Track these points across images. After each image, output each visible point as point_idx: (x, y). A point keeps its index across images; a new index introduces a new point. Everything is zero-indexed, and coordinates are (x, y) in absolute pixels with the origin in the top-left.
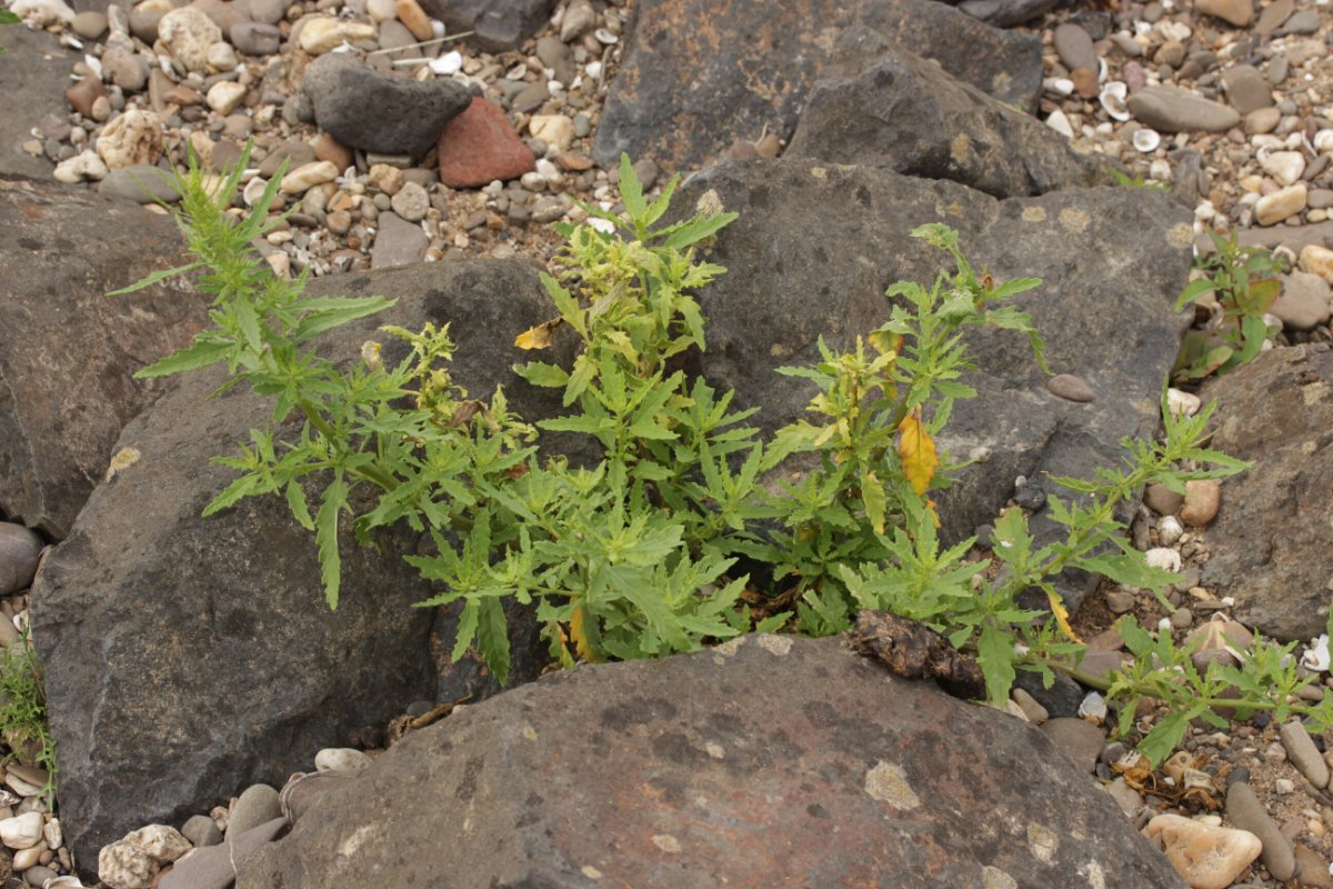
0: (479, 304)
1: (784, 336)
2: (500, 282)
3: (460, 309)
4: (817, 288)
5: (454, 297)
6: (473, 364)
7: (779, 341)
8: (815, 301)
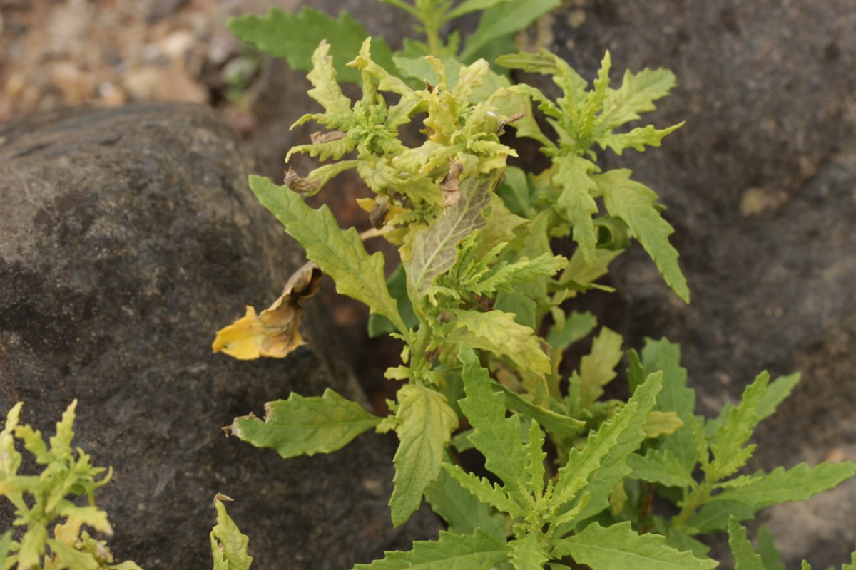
0: (107, 269)
1: (768, 170)
2: (143, 200)
3: (67, 295)
4: (813, 50)
5: (47, 268)
6: (123, 415)
7: (756, 181)
8: (816, 80)
